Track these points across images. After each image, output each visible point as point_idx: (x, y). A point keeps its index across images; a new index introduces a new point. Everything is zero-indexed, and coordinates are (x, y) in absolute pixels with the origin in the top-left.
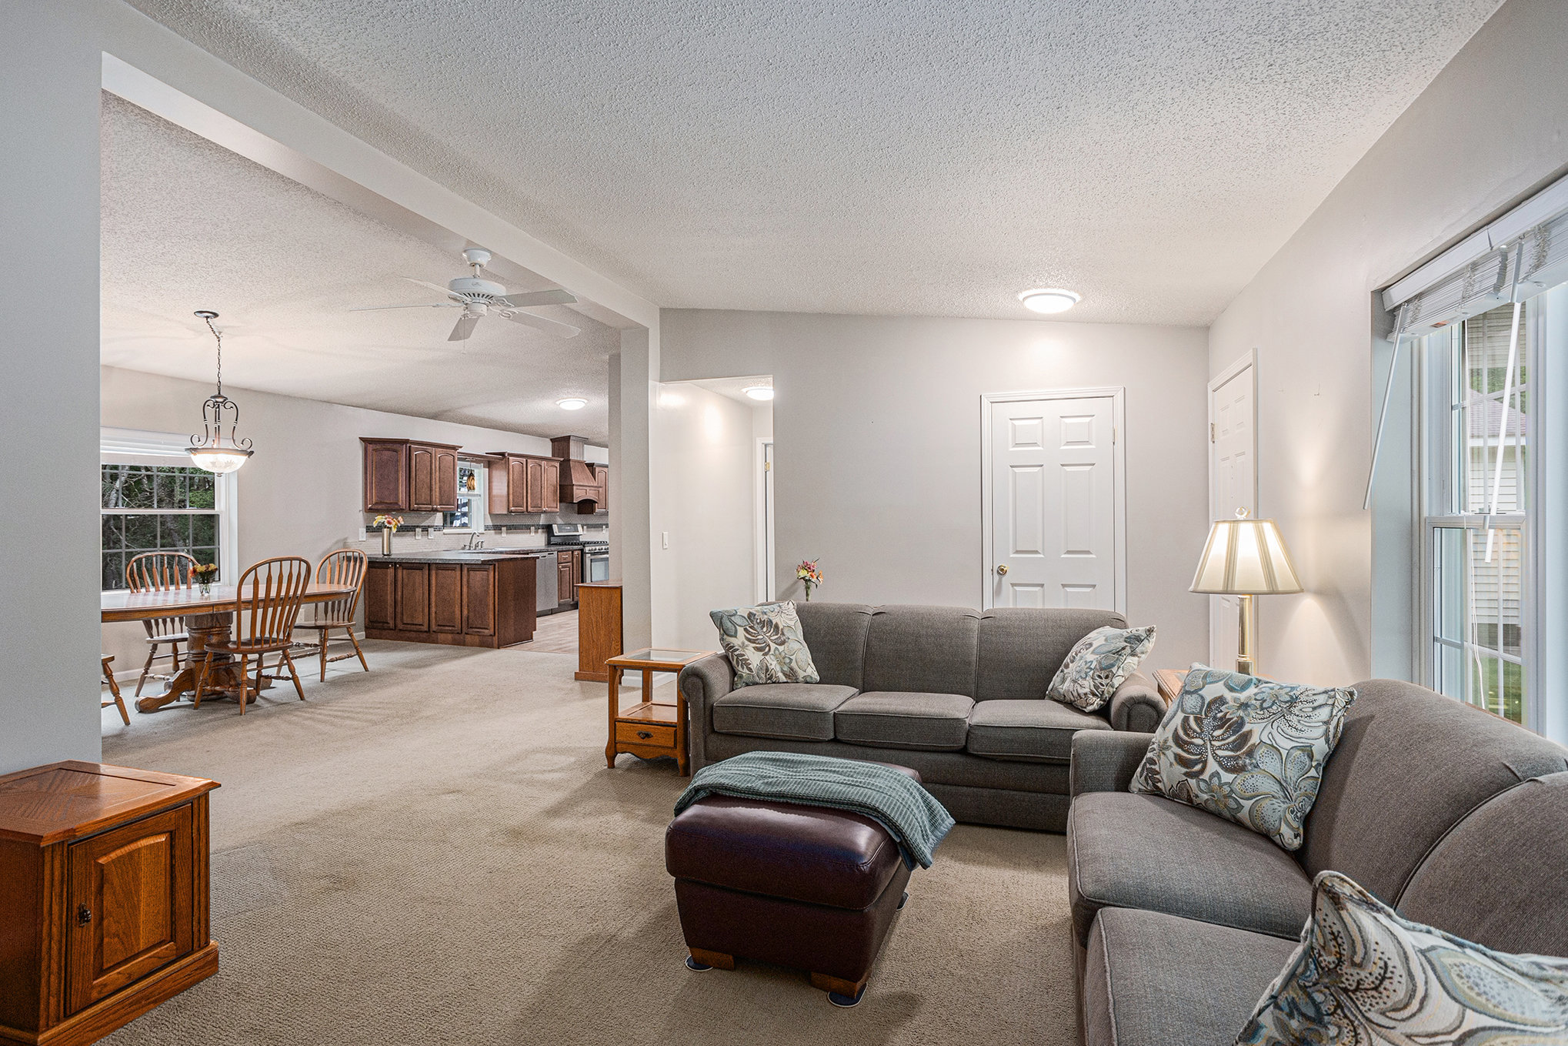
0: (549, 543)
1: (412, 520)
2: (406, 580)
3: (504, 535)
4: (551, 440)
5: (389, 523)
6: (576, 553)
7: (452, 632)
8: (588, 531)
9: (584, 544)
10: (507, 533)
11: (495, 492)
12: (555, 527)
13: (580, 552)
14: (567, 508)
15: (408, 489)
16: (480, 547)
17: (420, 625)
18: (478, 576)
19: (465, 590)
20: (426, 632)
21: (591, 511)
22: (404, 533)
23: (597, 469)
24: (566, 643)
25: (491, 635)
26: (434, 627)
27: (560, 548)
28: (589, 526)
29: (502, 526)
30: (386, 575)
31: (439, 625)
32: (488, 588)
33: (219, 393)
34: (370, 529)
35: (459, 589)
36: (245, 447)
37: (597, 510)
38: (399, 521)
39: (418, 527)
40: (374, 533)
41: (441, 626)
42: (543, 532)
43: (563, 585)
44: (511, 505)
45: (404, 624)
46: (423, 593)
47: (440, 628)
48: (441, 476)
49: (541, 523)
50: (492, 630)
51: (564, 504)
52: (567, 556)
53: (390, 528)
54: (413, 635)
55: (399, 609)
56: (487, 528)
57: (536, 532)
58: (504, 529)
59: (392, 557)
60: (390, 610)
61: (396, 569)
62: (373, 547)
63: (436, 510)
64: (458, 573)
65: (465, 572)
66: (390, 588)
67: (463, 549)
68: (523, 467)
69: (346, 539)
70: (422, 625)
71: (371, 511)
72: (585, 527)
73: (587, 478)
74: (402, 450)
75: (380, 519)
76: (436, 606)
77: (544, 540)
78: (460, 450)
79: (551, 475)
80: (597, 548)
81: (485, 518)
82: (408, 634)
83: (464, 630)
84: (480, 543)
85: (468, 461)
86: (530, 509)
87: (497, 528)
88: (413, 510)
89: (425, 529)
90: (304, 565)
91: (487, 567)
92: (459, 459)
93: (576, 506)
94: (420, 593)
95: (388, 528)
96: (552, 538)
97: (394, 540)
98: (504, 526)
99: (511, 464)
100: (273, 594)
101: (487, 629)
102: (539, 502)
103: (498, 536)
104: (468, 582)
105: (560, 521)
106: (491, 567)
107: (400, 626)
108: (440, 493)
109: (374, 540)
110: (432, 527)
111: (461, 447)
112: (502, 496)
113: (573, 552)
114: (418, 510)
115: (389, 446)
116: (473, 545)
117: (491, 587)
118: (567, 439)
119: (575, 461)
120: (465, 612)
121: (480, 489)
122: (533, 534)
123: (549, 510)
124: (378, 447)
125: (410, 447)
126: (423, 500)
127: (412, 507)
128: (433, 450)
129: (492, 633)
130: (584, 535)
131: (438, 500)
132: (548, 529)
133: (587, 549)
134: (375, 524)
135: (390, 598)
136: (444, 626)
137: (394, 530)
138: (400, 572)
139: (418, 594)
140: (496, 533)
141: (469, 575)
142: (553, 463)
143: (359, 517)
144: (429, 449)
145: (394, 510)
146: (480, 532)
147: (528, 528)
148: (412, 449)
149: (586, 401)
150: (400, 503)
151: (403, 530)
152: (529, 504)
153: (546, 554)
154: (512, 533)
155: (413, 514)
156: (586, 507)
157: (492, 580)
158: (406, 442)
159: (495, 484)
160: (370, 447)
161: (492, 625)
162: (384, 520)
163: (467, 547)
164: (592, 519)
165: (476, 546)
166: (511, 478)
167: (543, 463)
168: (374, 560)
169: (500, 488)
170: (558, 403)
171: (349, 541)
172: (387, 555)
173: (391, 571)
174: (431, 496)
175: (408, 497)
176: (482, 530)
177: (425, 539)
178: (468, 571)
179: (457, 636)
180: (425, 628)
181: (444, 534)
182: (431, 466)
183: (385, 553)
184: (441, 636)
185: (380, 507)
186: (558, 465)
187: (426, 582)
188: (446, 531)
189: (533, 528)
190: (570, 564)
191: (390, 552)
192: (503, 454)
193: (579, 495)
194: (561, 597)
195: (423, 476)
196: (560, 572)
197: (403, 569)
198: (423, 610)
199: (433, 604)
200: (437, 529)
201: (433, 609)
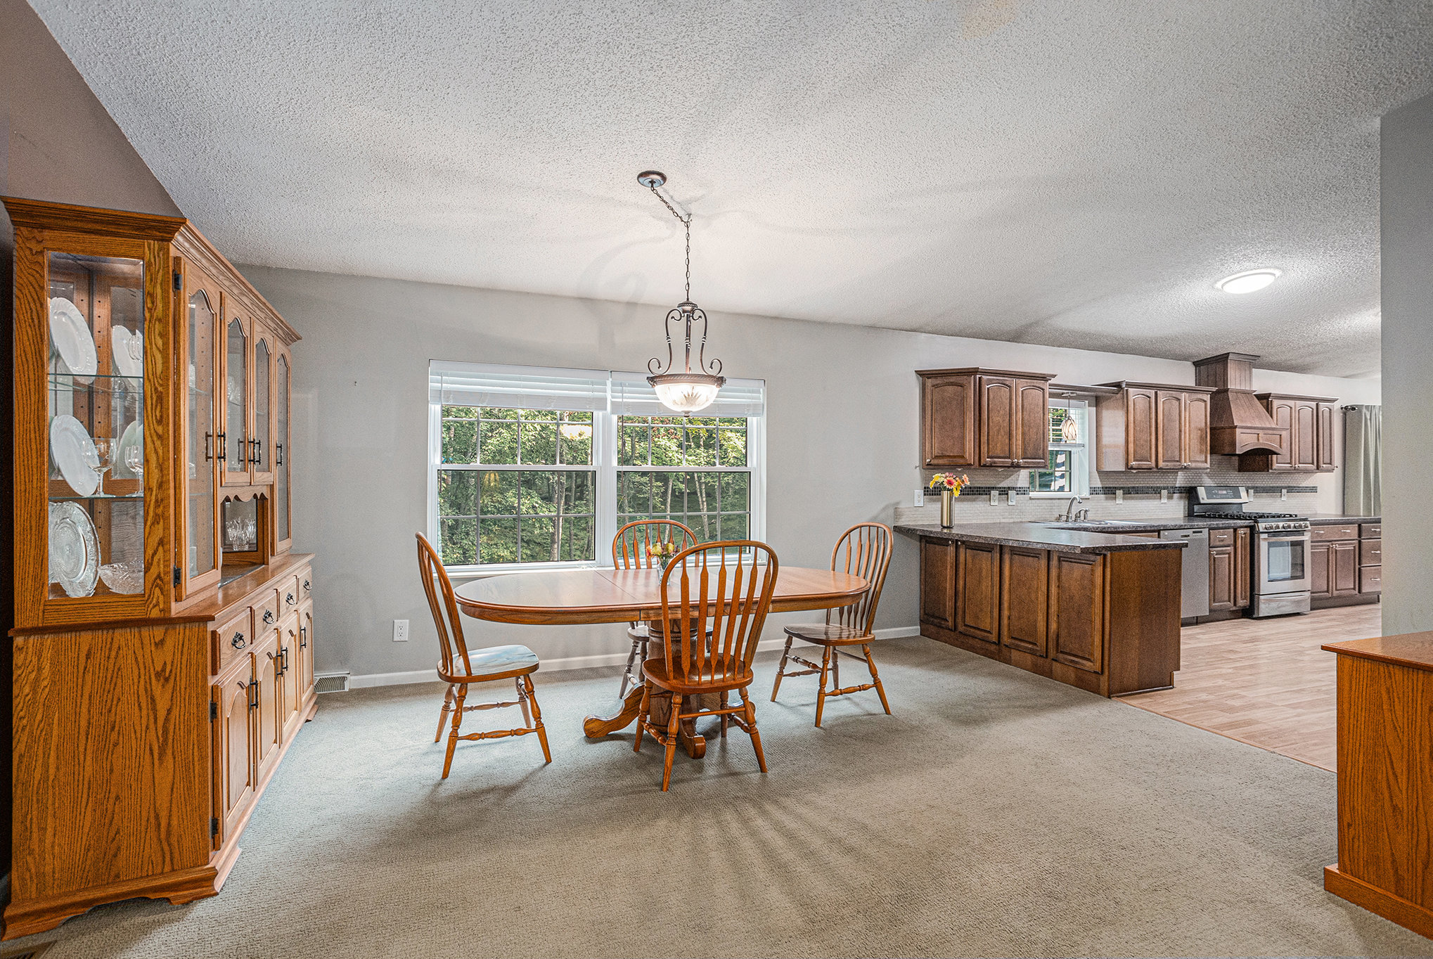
0: (1190, 514)
1: (983, 480)
2: (970, 565)
3: (1119, 501)
4: (1194, 363)
5: (950, 483)
6: (1241, 531)
7: (1032, 652)
8: (1255, 497)
9: (1257, 518)
10: (1124, 499)
11: (1106, 440)
12: (1201, 492)
13: (1248, 531)
14: (1220, 464)
15: (977, 437)
16: (1082, 518)
17: (985, 631)
18: (1076, 572)
19: (1054, 590)
20: (994, 643)
21: (1266, 467)
22: (974, 497)
23: (1276, 403)
24: (1242, 708)
25: (1095, 672)
26: (1006, 640)
27: (1215, 523)
28: (1258, 490)
29: (1116, 488)
30: (946, 554)
31: (1012, 638)
32: (1092, 592)
33: (688, 299)
34: (927, 491)
35: (1044, 588)
36: (713, 372)
37: (1275, 466)
38: (963, 481)
39: (993, 488)
40: (934, 497)
41: (1015, 639)
42: (1181, 498)
43: (1218, 582)
44: (1131, 457)
45: (965, 625)
46: (992, 586)
47: (1013, 641)
48: (1026, 418)
49: (1177, 486)
50: (1098, 664)
51: (1215, 456)
52: (1227, 536)
53: (951, 490)
54: (978, 644)
55: (960, 604)
56: (1093, 491)
57: (1170, 497)
58: (1120, 493)
59: (954, 531)
60: (949, 604)
61: (957, 547)
62: (926, 515)
63: (1018, 466)
64: (1043, 562)
65: (1054, 562)
66: (949, 573)
67: (1059, 519)
68: (1150, 402)
69: (898, 503)
70: (989, 632)
71: (930, 467)
72: (1251, 491)
73: (1259, 417)
74: (970, 382)
75: (939, 477)
76: (1010, 608)
77: (1182, 510)
78: (1053, 381)
79: (1197, 412)
80: (1281, 524)
81: (1090, 477)
82: (971, 641)
83: (1052, 653)
84: (1082, 513)
85: (1066, 398)
86: (1161, 464)
87: (1109, 491)
88: (985, 466)
89: (1004, 492)
90: (763, 556)
91: (1092, 557)
92: (1052, 395)
93: (1235, 460)
94: (987, 587)
95: (948, 490)
96: (1196, 508)
97: (957, 507)
98: (1120, 488)
99: (1131, 398)
100: (728, 596)
101: (1089, 660)
102: (1177, 453)
103: (1110, 504)
104: (1059, 577)
105: (1208, 481)
106: (1099, 559)
107: (961, 628)
108: (1023, 442)
109: (933, 506)
110: (1013, 488)
111: (1054, 376)
112: (1116, 446)
113: (1235, 530)
114: (991, 466)
115: (953, 379)
116: (1073, 515)
117: (1098, 592)
118: (1223, 359)
119: (1237, 392)
120: (1053, 626)
121: (1083, 436)
122: (1164, 500)
123: (1193, 465)
124: (939, 381)
125: (980, 378)
126: (998, 452)
127: (983, 463)
128: (1013, 382)
129: (1098, 669)
130: (1250, 503)
131: (1020, 451)
132: (1190, 493)
133: (1262, 526)
134: (931, 485)
135: (949, 586)
136: (1021, 640)
137: (957, 494)
138: (962, 551)
139: (986, 584)
140: (1107, 499)
141: (1060, 567)
142: (1200, 396)
143: (915, 475)
144: (1008, 380)
145: (960, 466)
146: (1083, 496)
147: (1156, 491)
148: (983, 383)
149: (1278, 273)
150: (967, 456)
151: (971, 492)
152: (1160, 455)
153: (1190, 532)
154: (1132, 498)
155: (986, 472)
156: (1258, 460)
157: (1099, 581)
158: (973, 372)
159: (1106, 431)
160: (929, 382)
161: (1098, 654)
162: (942, 479)
163: (1064, 518)
164: (1262, 479)
165: (1077, 517)
166: (1131, 419)
167: (1183, 396)
168: (927, 534)
169: (1114, 432)
170: (1219, 285)
171: (900, 506)
172: (947, 527)
173: (951, 549)
174: (1010, 445)
175: (977, 449)
176: (1086, 494)
177: (1004, 505)
178: (1059, 561)
179: (1041, 661)
180: (994, 637)
181: (1031, 499)
182: (1010, 404)
183: (945, 524)
184: (1015, 655)
185: (941, 461)
186: (1207, 398)
187: (996, 569)
188: (1032, 494)
189: (1164, 492)
190: (1231, 549)
191: (951, 520)
192: (1118, 385)
193: (1245, 441)
194: (1213, 598)
195: (998, 419)
196: (1213, 562)
197: (966, 548)
198: (991, 612)
199: (1006, 605)
200: (1021, 491)
201: (1006, 613)
